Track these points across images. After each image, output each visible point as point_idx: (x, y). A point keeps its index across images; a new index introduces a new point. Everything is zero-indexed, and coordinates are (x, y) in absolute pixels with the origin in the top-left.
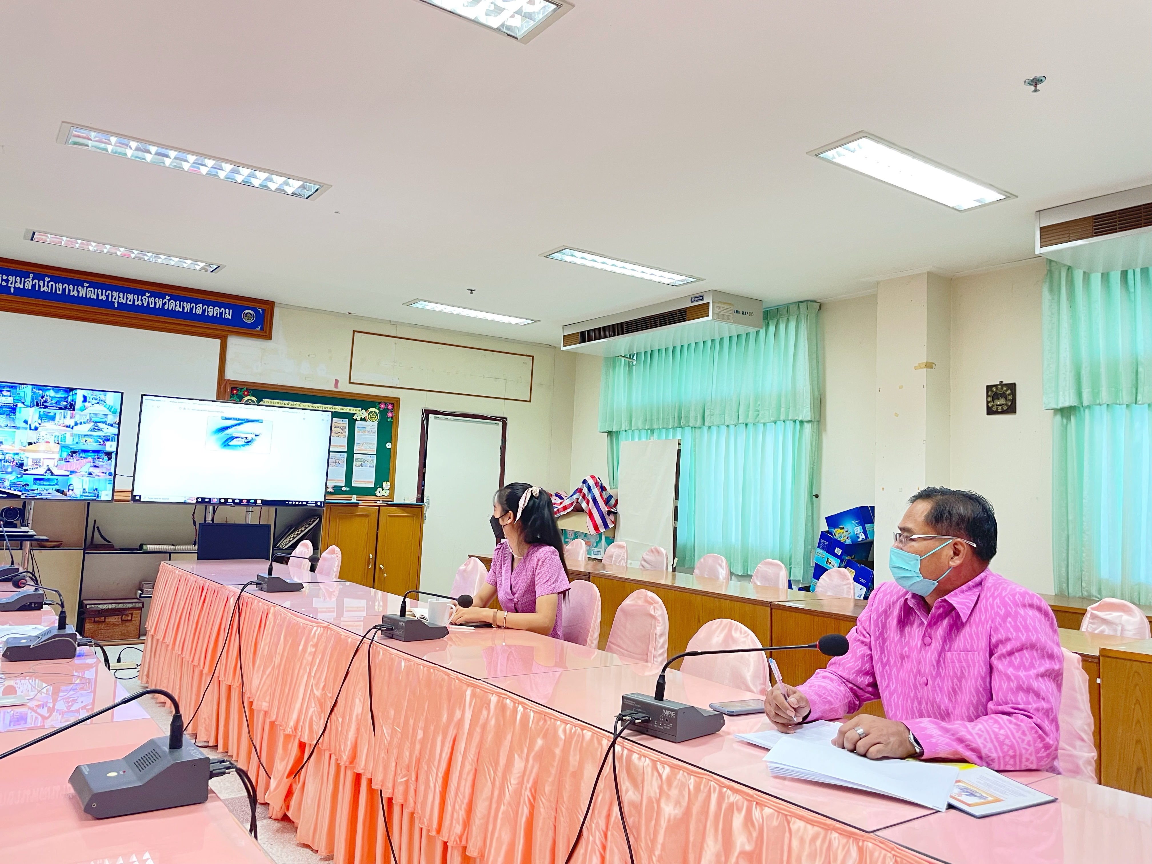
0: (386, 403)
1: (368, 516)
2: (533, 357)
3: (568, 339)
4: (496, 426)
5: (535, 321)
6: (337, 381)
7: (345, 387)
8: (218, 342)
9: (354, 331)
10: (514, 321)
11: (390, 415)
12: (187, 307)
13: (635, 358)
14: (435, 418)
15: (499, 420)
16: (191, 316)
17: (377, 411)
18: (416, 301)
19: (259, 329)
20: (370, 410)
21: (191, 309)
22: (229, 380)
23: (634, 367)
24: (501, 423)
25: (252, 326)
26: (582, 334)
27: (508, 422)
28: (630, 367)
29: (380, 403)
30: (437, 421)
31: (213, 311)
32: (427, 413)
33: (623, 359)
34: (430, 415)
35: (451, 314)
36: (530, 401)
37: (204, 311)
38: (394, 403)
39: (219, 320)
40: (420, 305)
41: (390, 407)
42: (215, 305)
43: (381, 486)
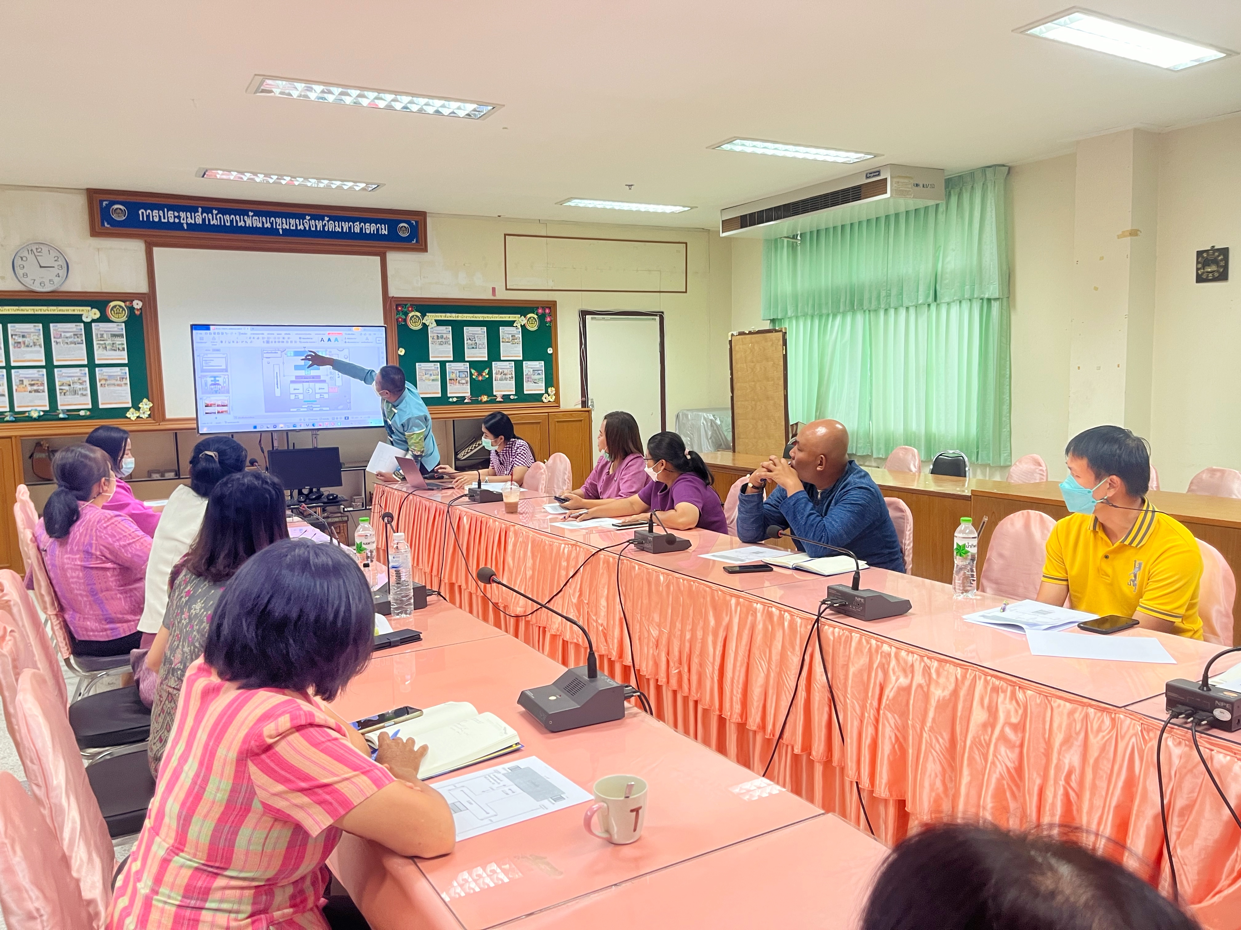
0: (543, 308)
1: (539, 423)
2: (686, 243)
3: (727, 225)
4: (653, 322)
5: (692, 208)
6: (494, 289)
7: (502, 295)
8: (378, 259)
9: (505, 235)
10: (669, 209)
11: (549, 319)
12: (346, 226)
13: (799, 238)
14: (592, 318)
15: (656, 315)
16: (350, 235)
17: (536, 317)
18: (569, 199)
19: (415, 241)
20: (529, 316)
21: (350, 228)
22: (393, 297)
23: (799, 248)
24: (658, 318)
25: (408, 239)
26: (743, 218)
27: (665, 316)
28: (793, 248)
29: (538, 308)
30: (594, 321)
31: (370, 228)
32: (584, 314)
33: (786, 240)
34: (587, 316)
35: (604, 209)
36: (686, 292)
37: (361, 229)
38: (550, 307)
39: (376, 237)
40: (573, 203)
41: (547, 311)
42: (371, 221)
43: (547, 392)
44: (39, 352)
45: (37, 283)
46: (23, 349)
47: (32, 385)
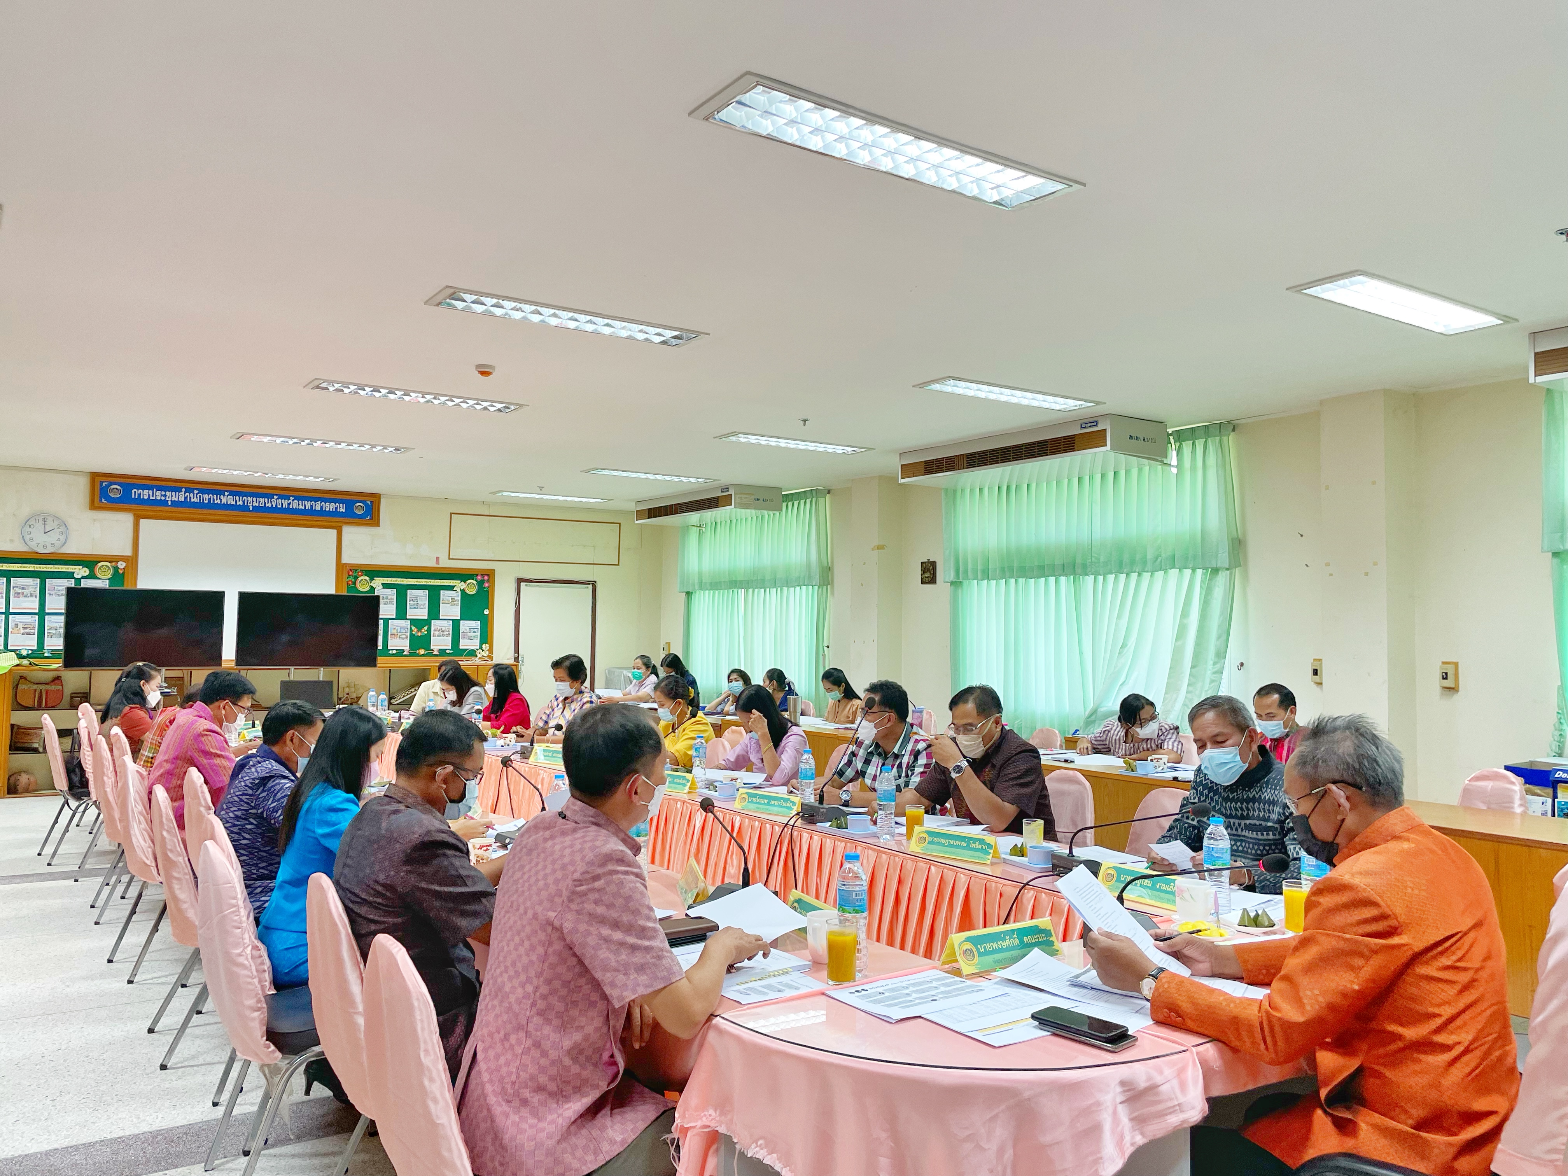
0: (482, 575)
2: (619, 525)
3: (639, 515)
4: (586, 590)
5: (608, 500)
6: (438, 558)
7: (445, 563)
8: (334, 531)
9: (451, 513)
10: (590, 500)
11: (487, 585)
12: (308, 505)
14: (527, 585)
15: (589, 584)
16: (312, 512)
17: (475, 582)
19: (368, 518)
21: (312, 506)
22: (346, 564)
26: (647, 512)
29: (477, 575)
30: (528, 588)
31: (330, 507)
32: (520, 581)
33: (694, 528)
34: (522, 584)
36: (619, 565)
37: (322, 507)
38: (489, 575)
39: (335, 514)
41: (486, 578)
42: (331, 500)
43: (481, 648)
44: (34, 602)
45: (41, 546)
46: (22, 599)
47: (24, 628)
